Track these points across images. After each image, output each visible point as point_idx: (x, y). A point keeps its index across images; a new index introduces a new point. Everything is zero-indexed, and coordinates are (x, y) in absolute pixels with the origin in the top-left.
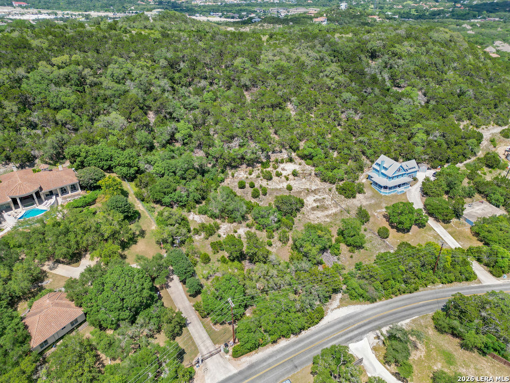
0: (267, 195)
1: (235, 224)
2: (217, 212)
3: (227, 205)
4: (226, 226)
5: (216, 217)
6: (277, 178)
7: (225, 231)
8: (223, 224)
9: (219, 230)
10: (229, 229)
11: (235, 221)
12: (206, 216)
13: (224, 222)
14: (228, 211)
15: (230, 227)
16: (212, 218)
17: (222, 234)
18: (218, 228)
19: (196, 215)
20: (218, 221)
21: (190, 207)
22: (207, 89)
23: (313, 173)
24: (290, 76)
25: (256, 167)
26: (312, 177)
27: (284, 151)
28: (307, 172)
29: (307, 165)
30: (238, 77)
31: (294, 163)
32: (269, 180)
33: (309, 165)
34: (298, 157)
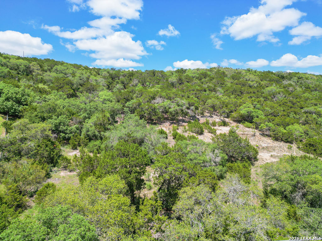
6: (210, 134)
22: (138, 86)
23: (258, 133)
24: (213, 78)
25: (182, 126)
26: (257, 138)
27: (215, 117)
28: (248, 133)
29: (247, 128)
30: (167, 79)
31: (229, 127)
32: (199, 134)
33: (249, 128)
34: (233, 121)
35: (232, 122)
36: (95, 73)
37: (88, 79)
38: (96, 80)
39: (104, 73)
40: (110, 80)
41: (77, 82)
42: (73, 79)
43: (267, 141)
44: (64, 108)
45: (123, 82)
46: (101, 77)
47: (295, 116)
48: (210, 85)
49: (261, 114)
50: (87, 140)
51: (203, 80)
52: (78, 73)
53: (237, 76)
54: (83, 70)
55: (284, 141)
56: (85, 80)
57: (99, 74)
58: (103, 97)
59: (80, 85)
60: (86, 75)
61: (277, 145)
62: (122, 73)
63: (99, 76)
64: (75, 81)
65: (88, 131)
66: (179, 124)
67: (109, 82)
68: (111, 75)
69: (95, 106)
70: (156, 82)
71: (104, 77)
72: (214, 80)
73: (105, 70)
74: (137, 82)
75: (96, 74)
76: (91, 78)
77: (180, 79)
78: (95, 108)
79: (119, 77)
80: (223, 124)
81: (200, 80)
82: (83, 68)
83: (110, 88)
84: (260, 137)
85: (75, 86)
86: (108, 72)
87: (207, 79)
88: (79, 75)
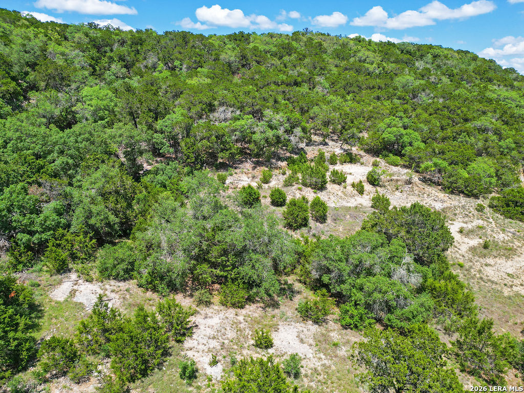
0: (329, 221)
1: (253, 310)
2: (179, 263)
3: (217, 229)
4: (215, 321)
5: (173, 288)
6: (336, 187)
7: (214, 344)
8: (204, 310)
9: (188, 343)
10: (231, 334)
11: (250, 300)
12: (132, 284)
13: (208, 303)
14: (225, 253)
15: (235, 324)
16: (155, 290)
17: (203, 362)
18: (183, 331)
19: (90, 280)
20: (184, 301)
21: (65, 255)
22: (159, 69)
23: (416, 178)
24: (304, 56)
25: (276, 168)
26: (415, 188)
27: (331, 143)
28: (398, 178)
29: (393, 167)
30: (216, 54)
31: (359, 164)
32: (318, 189)
33: (397, 165)
34: (365, 152)
35: (362, 153)
36: (56, 36)
37: (44, 50)
38: (63, 54)
39: (77, 35)
40: (94, 52)
41: (19, 60)
42: (7, 50)
43: (437, 194)
44: (9, 145)
45: (122, 59)
46: (73, 44)
47: (468, 139)
48: (302, 70)
49: (417, 139)
50: (91, 239)
51: (286, 58)
52: (17, 35)
53: (343, 51)
54: (28, 27)
55: (465, 194)
56: (38, 53)
57: (66, 39)
58: (94, 102)
59: (28, 64)
60: (37, 40)
61: (456, 203)
62: (117, 37)
63: (68, 44)
64: (15, 56)
65: (89, 215)
66: (273, 166)
67: (92, 58)
68: (94, 40)
69: (87, 135)
70: (195, 61)
71: (79, 46)
72: (306, 60)
73: (78, 29)
74: (155, 60)
75: (59, 37)
76: (50, 49)
77: (244, 57)
78: (88, 140)
79: (111, 46)
80: (348, 160)
81: (281, 58)
82: (27, 23)
83: (98, 72)
84: (422, 185)
85: (16, 68)
86: (87, 35)
87: (294, 56)
88: (20, 41)
